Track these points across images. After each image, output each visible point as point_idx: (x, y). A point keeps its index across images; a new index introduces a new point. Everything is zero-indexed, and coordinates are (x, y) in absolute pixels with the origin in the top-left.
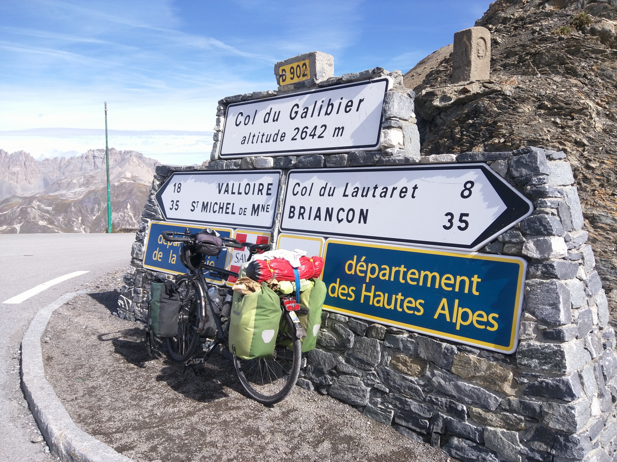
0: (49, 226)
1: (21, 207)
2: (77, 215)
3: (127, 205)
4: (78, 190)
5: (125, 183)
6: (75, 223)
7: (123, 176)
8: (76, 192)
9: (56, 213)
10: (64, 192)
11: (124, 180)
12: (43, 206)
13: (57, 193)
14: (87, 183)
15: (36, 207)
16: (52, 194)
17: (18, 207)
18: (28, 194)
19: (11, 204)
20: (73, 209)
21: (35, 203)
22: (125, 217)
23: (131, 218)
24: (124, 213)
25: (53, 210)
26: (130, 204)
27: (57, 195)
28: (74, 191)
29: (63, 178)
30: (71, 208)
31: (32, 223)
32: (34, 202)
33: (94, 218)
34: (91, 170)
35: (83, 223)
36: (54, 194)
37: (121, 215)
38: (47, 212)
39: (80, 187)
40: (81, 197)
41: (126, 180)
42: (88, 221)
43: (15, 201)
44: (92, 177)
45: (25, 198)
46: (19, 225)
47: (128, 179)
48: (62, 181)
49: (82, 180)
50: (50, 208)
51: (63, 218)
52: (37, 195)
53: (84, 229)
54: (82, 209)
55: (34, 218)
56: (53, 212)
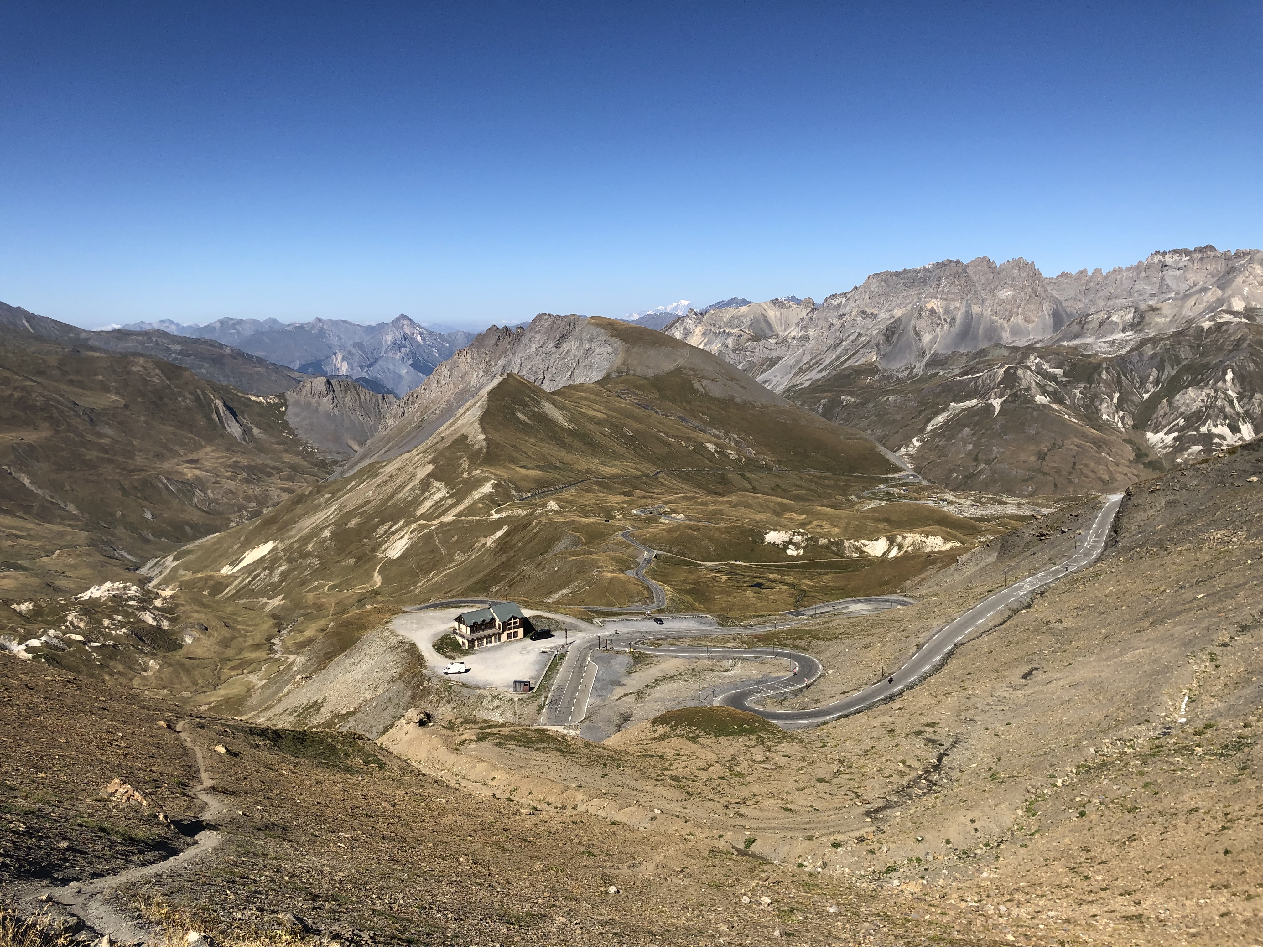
0: (1054, 406)
1: (1007, 366)
2: (1110, 387)
3: (1225, 373)
4: (1119, 336)
5: (1228, 323)
6: (1104, 405)
7: (1224, 308)
8: (1114, 341)
9: (1068, 382)
10: (1089, 340)
11: (1227, 318)
12: (1046, 366)
13: (1076, 342)
14: (1139, 323)
15: (1033, 368)
16: (1065, 343)
17: (1001, 367)
18: (1021, 342)
19: (990, 360)
20: (1104, 375)
21: (1033, 360)
22: (1216, 398)
23: (1231, 403)
24: (1216, 391)
25: (1065, 375)
26: (1233, 371)
27: (1077, 347)
28: (1110, 339)
29: (1092, 310)
30: (1100, 374)
31: (1022, 399)
32: (1032, 357)
33: (1146, 396)
34: (1152, 295)
35: (1119, 406)
36: (1071, 343)
37: (1208, 395)
38: (1054, 378)
39: (1124, 331)
40: (1124, 351)
41: (1232, 317)
42: (1133, 401)
43: (997, 352)
44: (1152, 309)
45: (1017, 349)
46: (1000, 401)
47: (1236, 314)
48: (1089, 319)
49: (1131, 315)
50: (1059, 371)
51: (1081, 393)
52: (1038, 345)
53: (1122, 419)
54: (1123, 377)
55: (1028, 389)
56: (1064, 379)
